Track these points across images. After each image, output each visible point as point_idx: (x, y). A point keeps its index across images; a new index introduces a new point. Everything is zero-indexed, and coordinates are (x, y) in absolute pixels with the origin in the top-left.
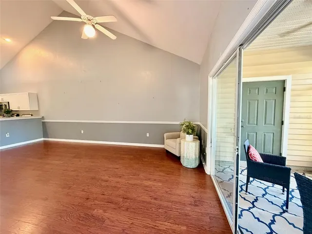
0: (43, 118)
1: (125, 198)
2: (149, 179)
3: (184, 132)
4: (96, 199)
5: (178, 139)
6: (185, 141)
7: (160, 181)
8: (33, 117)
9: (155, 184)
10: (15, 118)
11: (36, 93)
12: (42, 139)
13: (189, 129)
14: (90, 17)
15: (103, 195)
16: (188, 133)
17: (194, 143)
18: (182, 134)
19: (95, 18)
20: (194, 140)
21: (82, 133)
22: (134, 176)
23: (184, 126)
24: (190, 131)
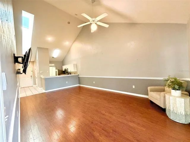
0: (78, 75)
1: (114, 131)
2: (134, 122)
3: (169, 87)
4: (97, 124)
5: (162, 93)
6: (171, 95)
7: (143, 126)
8: (75, 75)
9: (139, 128)
10: (70, 75)
11: (76, 63)
12: (78, 85)
13: (175, 84)
14: (94, 19)
15: (101, 123)
16: (174, 89)
17: (183, 99)
18: (167, 88)
19: (96, 19)
20: (182, 96)
21: (94, 83)
22: (122, 116)
23: (169, 82)
24: (177, 87)
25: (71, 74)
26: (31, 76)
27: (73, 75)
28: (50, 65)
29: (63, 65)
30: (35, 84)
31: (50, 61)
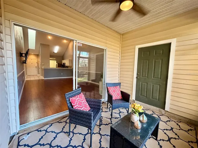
25: (67, 68)
26: (36, 67)
27: (69, 68)
28: (50, 59)
29: (63, 59)
30: (39, 73)
31: (50, 55)
